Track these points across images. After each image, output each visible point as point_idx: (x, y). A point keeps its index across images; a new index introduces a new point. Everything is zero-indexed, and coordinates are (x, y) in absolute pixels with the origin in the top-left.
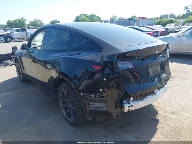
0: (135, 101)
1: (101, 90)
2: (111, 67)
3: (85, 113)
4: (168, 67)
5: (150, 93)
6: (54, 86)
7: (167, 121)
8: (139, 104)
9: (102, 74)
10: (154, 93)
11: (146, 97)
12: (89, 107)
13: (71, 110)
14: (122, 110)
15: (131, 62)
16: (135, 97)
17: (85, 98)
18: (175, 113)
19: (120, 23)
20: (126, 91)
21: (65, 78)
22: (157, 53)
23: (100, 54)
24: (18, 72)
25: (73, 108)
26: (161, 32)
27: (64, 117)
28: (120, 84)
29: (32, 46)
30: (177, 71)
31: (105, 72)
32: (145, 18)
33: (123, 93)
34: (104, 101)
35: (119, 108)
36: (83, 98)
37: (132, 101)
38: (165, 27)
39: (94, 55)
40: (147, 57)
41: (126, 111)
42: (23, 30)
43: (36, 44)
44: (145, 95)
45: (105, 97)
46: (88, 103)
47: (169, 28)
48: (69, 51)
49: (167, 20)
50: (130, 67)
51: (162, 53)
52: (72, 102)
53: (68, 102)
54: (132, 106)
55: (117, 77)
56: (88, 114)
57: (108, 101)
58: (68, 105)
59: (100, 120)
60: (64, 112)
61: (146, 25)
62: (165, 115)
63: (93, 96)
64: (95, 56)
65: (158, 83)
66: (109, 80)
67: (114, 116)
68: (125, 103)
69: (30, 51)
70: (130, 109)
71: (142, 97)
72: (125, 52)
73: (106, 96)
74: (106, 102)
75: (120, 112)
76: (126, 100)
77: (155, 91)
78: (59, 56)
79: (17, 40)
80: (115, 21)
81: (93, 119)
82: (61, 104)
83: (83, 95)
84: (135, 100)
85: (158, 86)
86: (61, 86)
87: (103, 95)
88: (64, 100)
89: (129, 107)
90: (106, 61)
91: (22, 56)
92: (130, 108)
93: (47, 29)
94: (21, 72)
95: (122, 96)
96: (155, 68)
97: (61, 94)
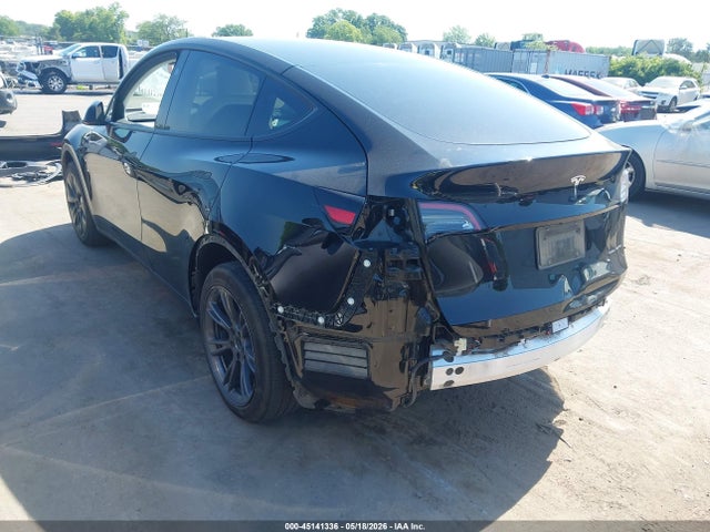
0: (473, 353)
1: (351, 301)
2: (397, 220)
3: (290, 378)
4: (620, 240)
5: (536, 329)
6: (191, 268)
7: (592, 436)
8: (486, 366)
9: (358, 244)
10: (552, 333)
11: (516, 343)
12: (304, 360)
13: (243, 363)
14: (425, 383)
15: (470, 206)
16: (474, 339)
17: (294, 323)
18: (627, 411)
19: (477, 55)
20: (441, 314)
21: (229, 247)
22: (577, 183)
23: (360, 168)
24: (71, 205)
25: (249, 356)
26: (627, 107)
27: (217, 386)
28: (426, 285)
29: (126, 114)
30: (663, 259)
31: (374, 236)
32: (576, 48)
33: (433, 318)
34: (360, 341)
35: (413, 375)
36: (284, 324)
37: (464, 353)
38: (645, 89)
39: (337, 168)
40: (542, 193)
41: (438, 388)
42: (110, 52)
43: (144, 110)
44: (515, 337)
45: (365, 327)
46: (303, 343)
47: (662, 94)
48: (251, 144)
49: (659, 61)
50: (468, 226)
51: (601, 183)
52: (246, 336)
53: (234, 332)
54: (460, 371)
55: (416, 260)
56: (298, 383)
57: (374, 344)
58: (232, 343)
59: (340, 408)
60: (218, 369)
61: (575, 73)
62: (588, 415)
63: (321, 320)
64: (340, 171)
65: (570, 297)
66: (383, 269)
67: (390, 401)
68: (437, 358)
69: (118, 132)
70: (452, 382)
71: (503, 341)
72: (451, 166)
73: (369, 327)
74: (366, 349)
75: (416, 389)
76: (443, 347)
77: (556, 326)
78: (217, 159)
79: (86, 88)
80: (459, 46)
81: (315, 404)
82: (209, 339)
83: (284, 313)
84: (475, 350)
85: (568, 308)
86: (211, 272)
87: (355, 321)
88: (223, 323)
89: (449, 372)
90: (378, 195)
91: (88, 150)
92: (454, 377)
93: (184, 55)
94: (82, 206)
95: (428, 329)
96: (562, 237)
97: (210, 303)
